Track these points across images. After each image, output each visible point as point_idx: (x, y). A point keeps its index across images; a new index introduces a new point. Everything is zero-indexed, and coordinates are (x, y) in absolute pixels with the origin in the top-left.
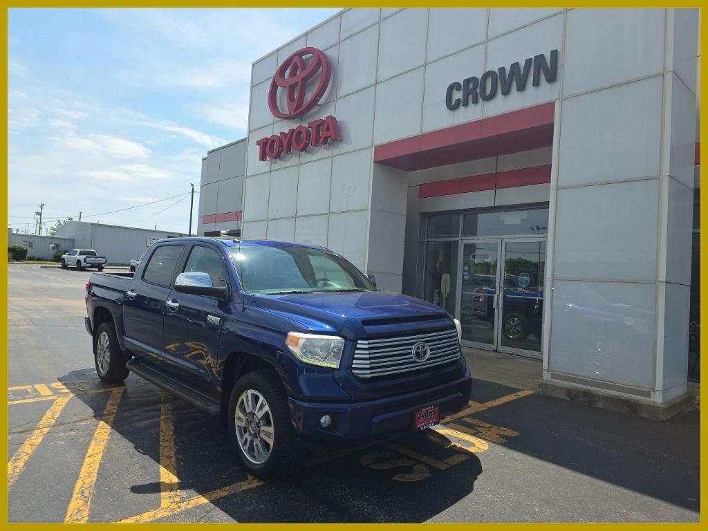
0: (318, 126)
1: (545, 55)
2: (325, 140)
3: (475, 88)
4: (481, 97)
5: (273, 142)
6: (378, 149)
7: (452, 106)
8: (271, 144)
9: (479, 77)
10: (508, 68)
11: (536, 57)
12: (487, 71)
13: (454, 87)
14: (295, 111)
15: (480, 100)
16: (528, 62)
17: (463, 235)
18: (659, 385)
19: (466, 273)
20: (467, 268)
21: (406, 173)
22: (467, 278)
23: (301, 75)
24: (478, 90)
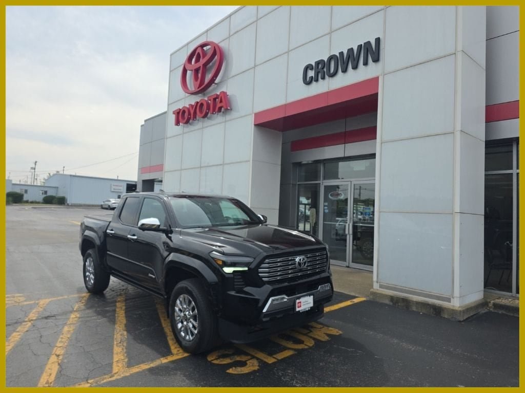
0: (215, 99)
1: (371, 42)
2: (220, 108)
3: (323, 68)
4: (327, 75)
5: (184, 112)
6: (257, 115)
7: (308, 82)
8: (182, 113)
10: (345, 52)
11: (365, 43)
12: (331, 54)
13: (308, 68)
14: (198, 88)
15: (327, 77)
16: (360, 47)
17: (324, 179)
18: (457, 293)
19: (326, 208)
20: (326, 204)
21: (281, 134)
22: (327, 211)
23: (202, 61)
24: (325, 70)
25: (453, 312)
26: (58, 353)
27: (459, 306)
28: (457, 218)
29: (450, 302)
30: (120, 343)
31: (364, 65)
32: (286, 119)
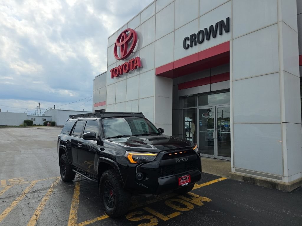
0: (133, 62)
1: (224, 20)
2: (136, 67)
3: (195, 39)
4: (198, 43)
5: (116, 70)
6: (157, 69)
7: (186, 47)
9: (197, 33)
10: (208, 28)
11: (220, 22)
12: (200, 30)
13: (186, 39)
15: (198, 44)
16: (217, 24)
17: (199, 105)
18: (286, 174)
19: (201, 123)
20: (201, 120)
21: (172, 79)
22: (201, 125)
23: (125, 40)
24: (196, 40)
25: (284, 186)
26: (37, 214)
27: (288, 182)
28: (284, 126)
29: (282, 180)
30: (74, 207)
31: (220, 35)
32: (174, 70)
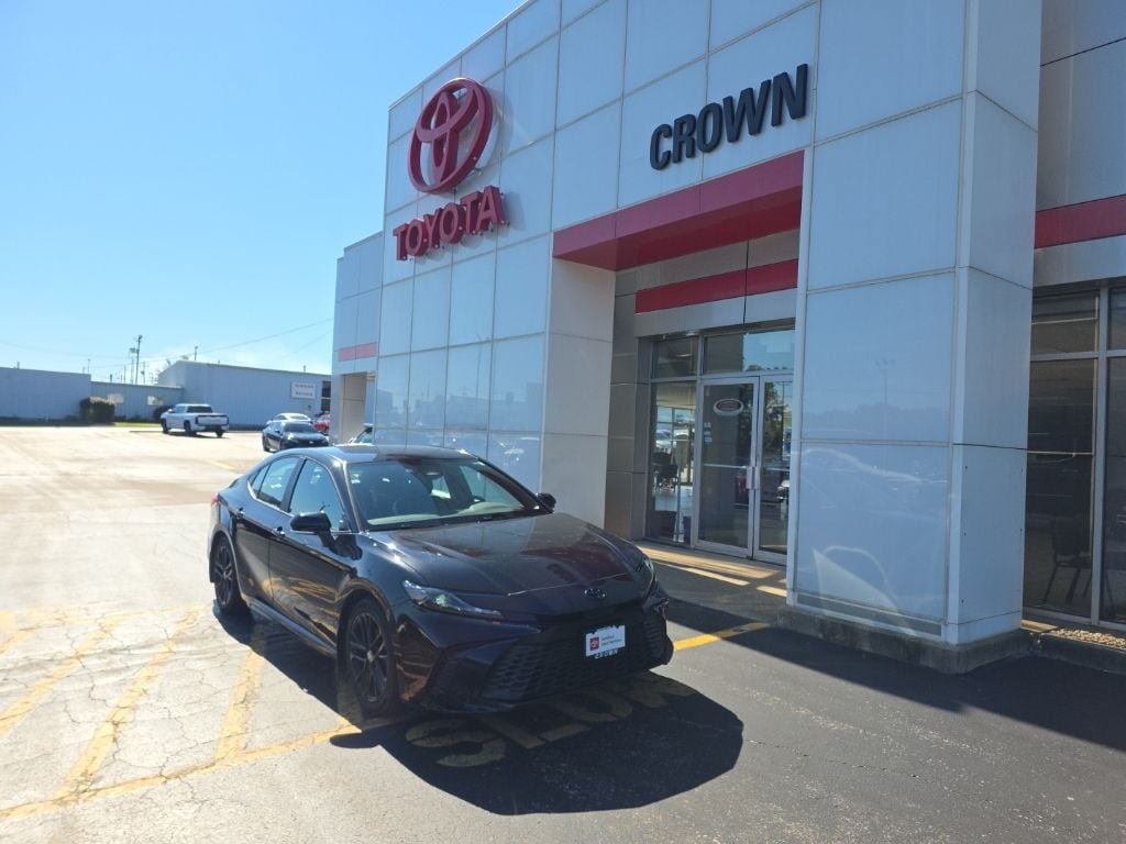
0: (475, 204)
1: (789, 73)
2: (486, 223)
5: (415, 230)
6: (560, 236)
7: (660, 162)
8: (411, 234)
9: (696, 113)
10: (736, 97)
11: (775, 78)
12: (709, 103)
13: (662, 132)
14: (442, 180)
15: (698, 151)
16: (766, 85)
17: (704, 372)
18: (954, 615)
19: (708, 433)
20: (709, 425)
21: (611, 275)
22: (709, 440)
23: (451, 122)
24: (695, 136)
26: (118, 719)
27: (956, 642)
29: (939, 634)
30: (242, 702)
32: (624, 243)
